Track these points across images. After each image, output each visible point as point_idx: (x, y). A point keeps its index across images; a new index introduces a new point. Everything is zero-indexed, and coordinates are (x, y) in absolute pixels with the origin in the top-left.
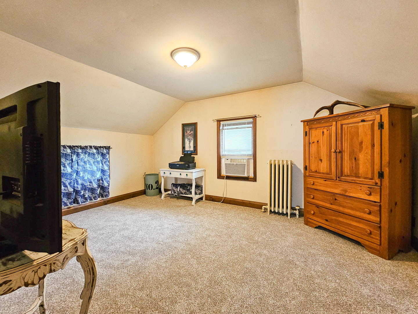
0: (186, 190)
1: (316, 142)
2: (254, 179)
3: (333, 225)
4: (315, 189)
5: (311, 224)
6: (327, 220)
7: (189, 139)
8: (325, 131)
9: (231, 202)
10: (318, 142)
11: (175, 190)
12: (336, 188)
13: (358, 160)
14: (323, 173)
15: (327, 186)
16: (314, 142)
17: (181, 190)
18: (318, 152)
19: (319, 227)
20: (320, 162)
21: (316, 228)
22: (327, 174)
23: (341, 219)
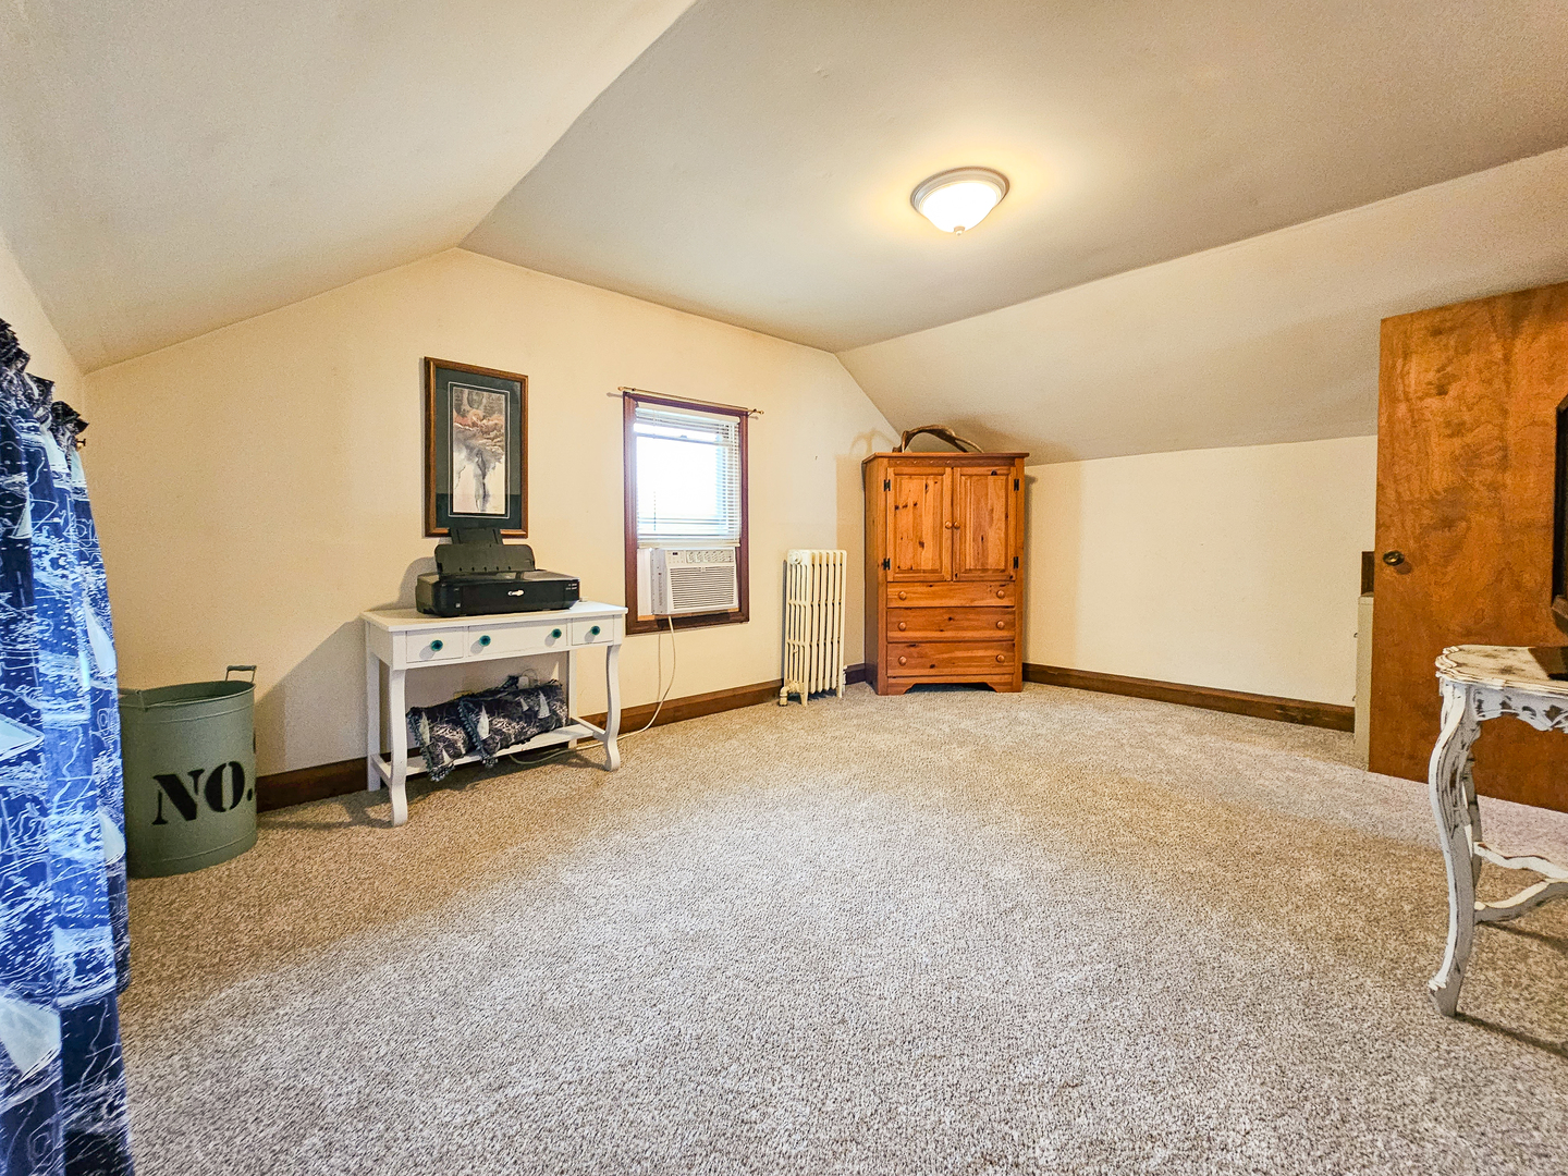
0: (521, 719)
1: (911, 505)
2: (742, 615)
3: (946, 671)
4: (907, 608)
5: (896, 689)
6: (932, 667)
7: (480, 453)
8: (931, 483)
9: (679, 711)
10: (915, 505)
11: (456, 742)
12: (952, 598)
13: (987, 541)
14: (924, 571)
15: (934, 595)
16: (906, 506)
17: (501, 723)
18: (917, 526)
19: (918, 688)
20: (920, 549)
21: (910, 691)
22: (933, 571)
23: (959, 654)
